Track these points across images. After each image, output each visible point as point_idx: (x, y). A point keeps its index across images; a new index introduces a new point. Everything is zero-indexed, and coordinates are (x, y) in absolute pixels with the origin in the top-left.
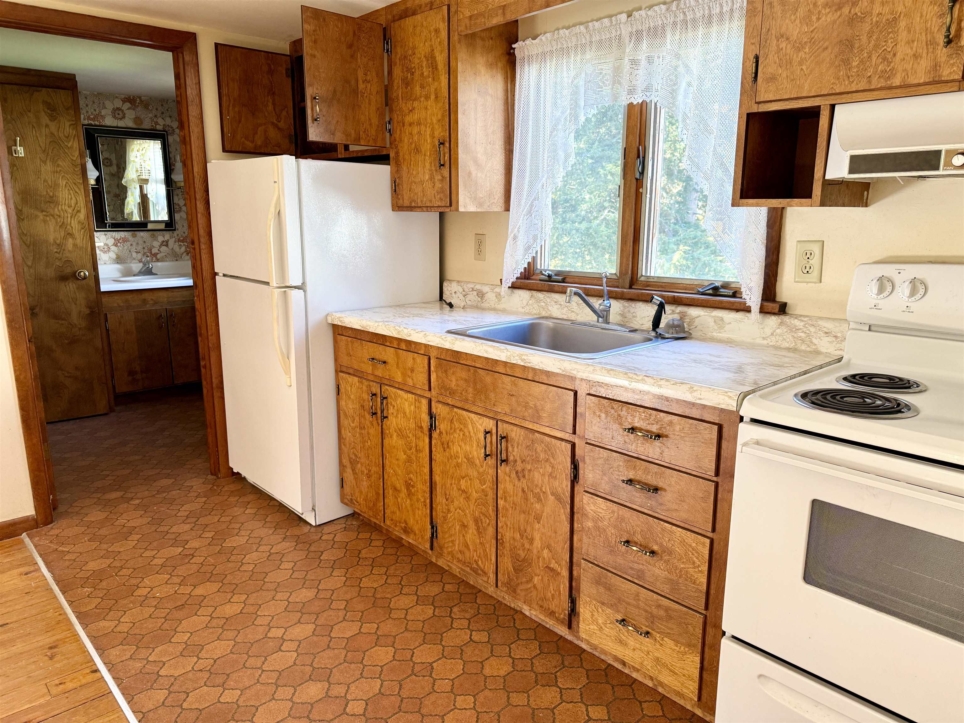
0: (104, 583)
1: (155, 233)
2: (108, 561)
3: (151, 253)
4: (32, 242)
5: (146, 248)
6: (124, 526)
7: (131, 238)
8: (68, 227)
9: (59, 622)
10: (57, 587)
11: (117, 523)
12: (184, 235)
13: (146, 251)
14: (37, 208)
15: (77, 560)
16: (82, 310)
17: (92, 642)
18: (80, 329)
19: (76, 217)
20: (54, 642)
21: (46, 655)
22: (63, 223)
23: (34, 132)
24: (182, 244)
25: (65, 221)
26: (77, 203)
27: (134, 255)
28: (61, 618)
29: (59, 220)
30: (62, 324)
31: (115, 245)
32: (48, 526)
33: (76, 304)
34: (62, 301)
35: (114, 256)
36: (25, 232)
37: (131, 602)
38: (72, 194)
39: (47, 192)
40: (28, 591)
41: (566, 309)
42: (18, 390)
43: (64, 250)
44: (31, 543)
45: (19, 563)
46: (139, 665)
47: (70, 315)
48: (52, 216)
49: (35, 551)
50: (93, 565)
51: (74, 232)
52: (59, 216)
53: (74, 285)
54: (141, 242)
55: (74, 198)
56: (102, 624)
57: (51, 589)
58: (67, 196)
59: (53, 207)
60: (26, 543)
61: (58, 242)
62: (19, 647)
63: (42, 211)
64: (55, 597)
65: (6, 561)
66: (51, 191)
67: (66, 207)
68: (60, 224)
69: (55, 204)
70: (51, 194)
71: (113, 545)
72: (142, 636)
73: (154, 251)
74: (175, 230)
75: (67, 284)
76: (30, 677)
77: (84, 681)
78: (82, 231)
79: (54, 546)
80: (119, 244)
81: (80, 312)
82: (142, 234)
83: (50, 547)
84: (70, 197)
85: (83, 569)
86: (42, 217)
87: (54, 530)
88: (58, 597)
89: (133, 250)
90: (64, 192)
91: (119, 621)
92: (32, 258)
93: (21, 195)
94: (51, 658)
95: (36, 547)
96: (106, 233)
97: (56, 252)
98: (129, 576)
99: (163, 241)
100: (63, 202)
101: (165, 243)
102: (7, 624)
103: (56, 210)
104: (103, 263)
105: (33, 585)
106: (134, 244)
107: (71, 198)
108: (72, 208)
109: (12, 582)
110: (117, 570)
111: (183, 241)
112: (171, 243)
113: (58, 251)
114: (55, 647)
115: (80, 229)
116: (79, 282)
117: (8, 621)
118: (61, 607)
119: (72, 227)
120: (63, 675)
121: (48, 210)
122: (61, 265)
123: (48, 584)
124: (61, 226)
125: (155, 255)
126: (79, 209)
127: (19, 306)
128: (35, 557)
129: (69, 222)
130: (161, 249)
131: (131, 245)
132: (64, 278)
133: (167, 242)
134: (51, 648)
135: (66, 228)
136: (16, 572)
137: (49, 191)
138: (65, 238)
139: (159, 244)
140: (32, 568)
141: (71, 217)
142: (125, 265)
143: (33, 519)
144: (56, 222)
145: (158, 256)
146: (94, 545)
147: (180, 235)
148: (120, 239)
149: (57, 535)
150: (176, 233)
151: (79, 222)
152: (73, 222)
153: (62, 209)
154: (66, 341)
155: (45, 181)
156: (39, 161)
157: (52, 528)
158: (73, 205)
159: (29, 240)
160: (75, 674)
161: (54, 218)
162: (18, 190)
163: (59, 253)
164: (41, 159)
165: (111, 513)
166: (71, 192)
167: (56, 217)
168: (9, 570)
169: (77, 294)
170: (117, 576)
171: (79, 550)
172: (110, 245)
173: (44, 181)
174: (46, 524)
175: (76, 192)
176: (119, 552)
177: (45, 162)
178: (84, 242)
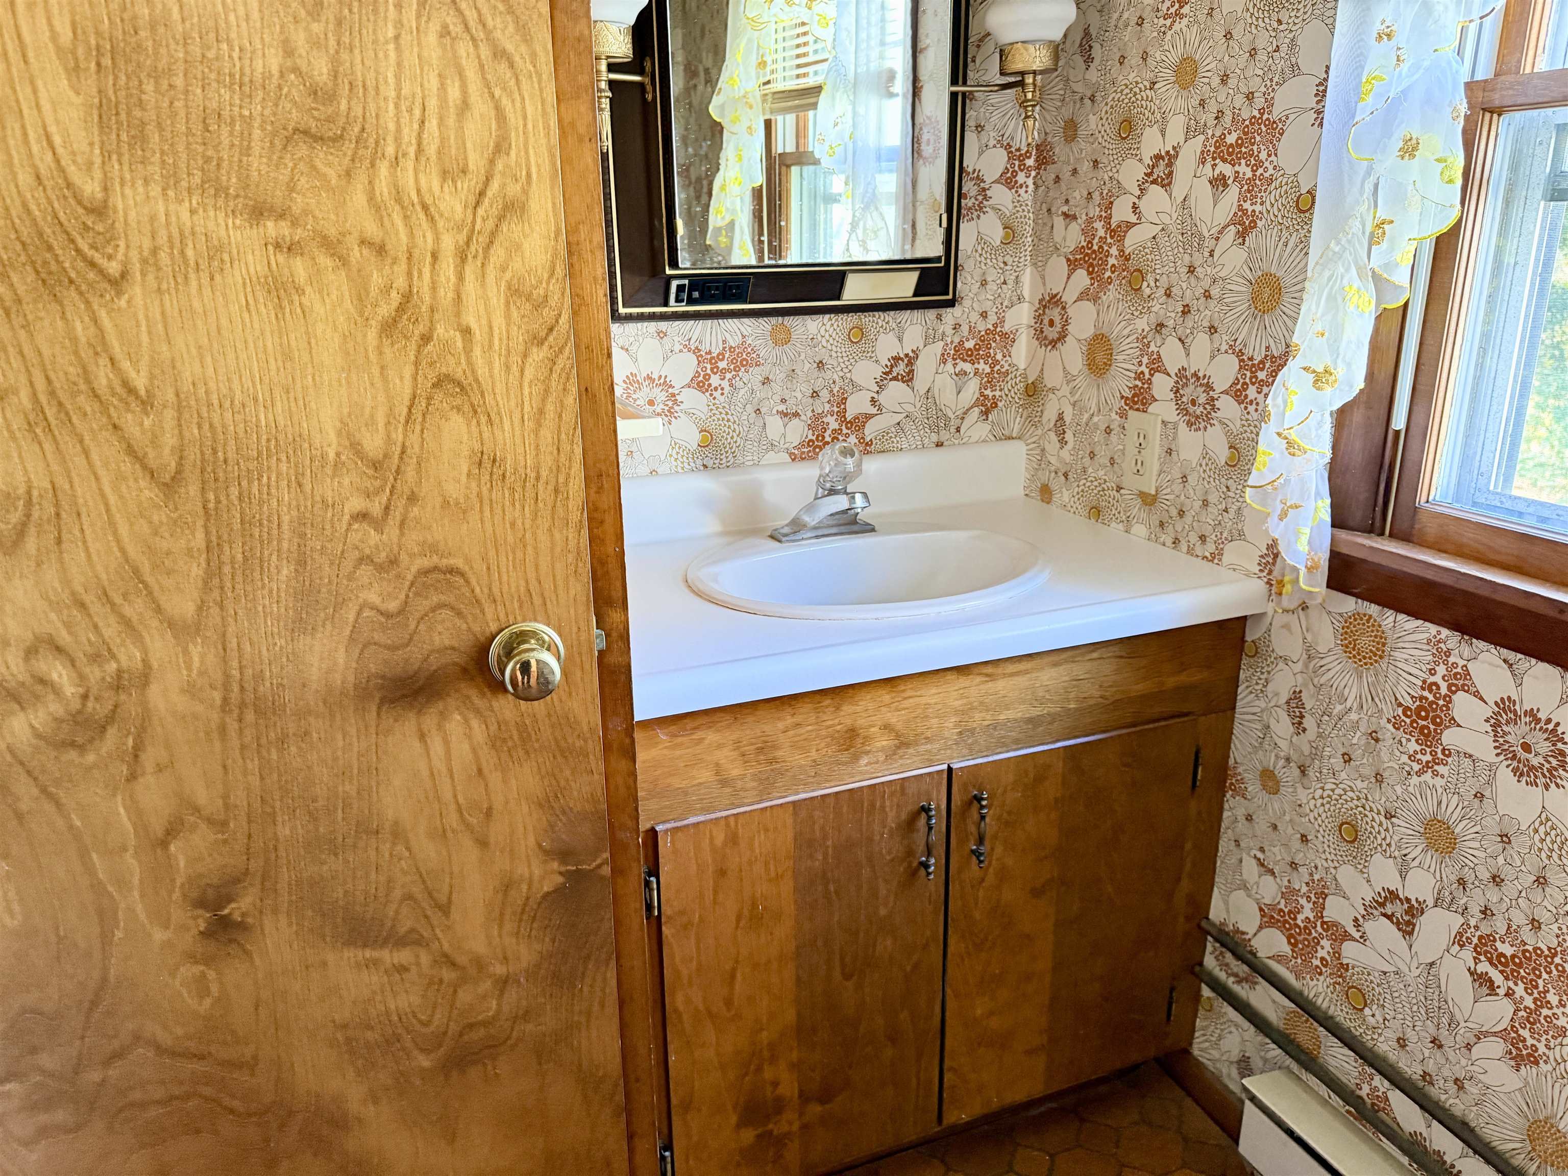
1: (866, 319)
3: (842, 414)
4: (193, 455)
5: (824, 394)
7: (766, 351)
8: (440, 330)
12: (982, 326)
13: (822, 406)
14: (221, 190)
16: (522, 870)
18: (503, 983)
19: (498, 253)
22: (407, 297)
24: (968, 367)
25: (423, 285)
26: (500, 148)
27: (775, 425)
29: (376, 280)
30: (402, 969)
31: (701, 384)
33: (483, 843)
34: (398, 834)
35: (691, 437)
36: (140, 382)
38: (471, 74)
39: (289, 52)
47: (445, 909)
48: (330, 245)
51: (482, 371)
52: (381, 250)
53: (475, 723)
54: (806, 367)
55: (480, 106)
58: (433, 83)
61: (373, 444)
66: (316, 43)
67: (431, 181)
68: (386, 310)
69: (349, 147)
70: (321, 69)
73: (857, 405)
74: (951, 304)
75: (430, 721)
78: (538, 355)
80: (715, 380)
81: (507, 886)
82: (813, 325)
84: (454, 93)
89: (773, 405)
90: (411, 58)
92: (197, 571)
93: (90, 84)
96: (663, 325)
97: (362, 516)
99: (897, 359)
100: (409, 134)
101: (901, 368)
103: (359, 199)
104: (644, 470)
106: (778, 375)
107: (465, 106)
108: (467, 186)
111: (971, 356)
112: (925, 367)
113: (376, 509)
115: (519, 338)
119: (467, 332)
121: (299, 203)
122: (392, 606)
124: (389, 327)
125: (858, 423)
126: (514, 189)
129: (446, 295)
130: (882, 399)
131: (766, 381)
133: (911, 360)
135: (426, 339)
137: (300, 39)
139: (878, 371)
141: (462, 257)
142: (735, 478)
144: (360, 298)
145: (870, 430)
147: (965, 329)
148: (721, 356)
150: (950, 315)
151: (515, 292)
152: (470, 286)
154: (425, 1062)
158: (476, 161)
159: (169, 440)
161: (344, 261)
162: (66, 35)
163: (379, 525)
166: (464, 49)
167: (356, 254)
169: (495, 779)
172: (678, 384)
175: (499, 54)
178: (547, 434)
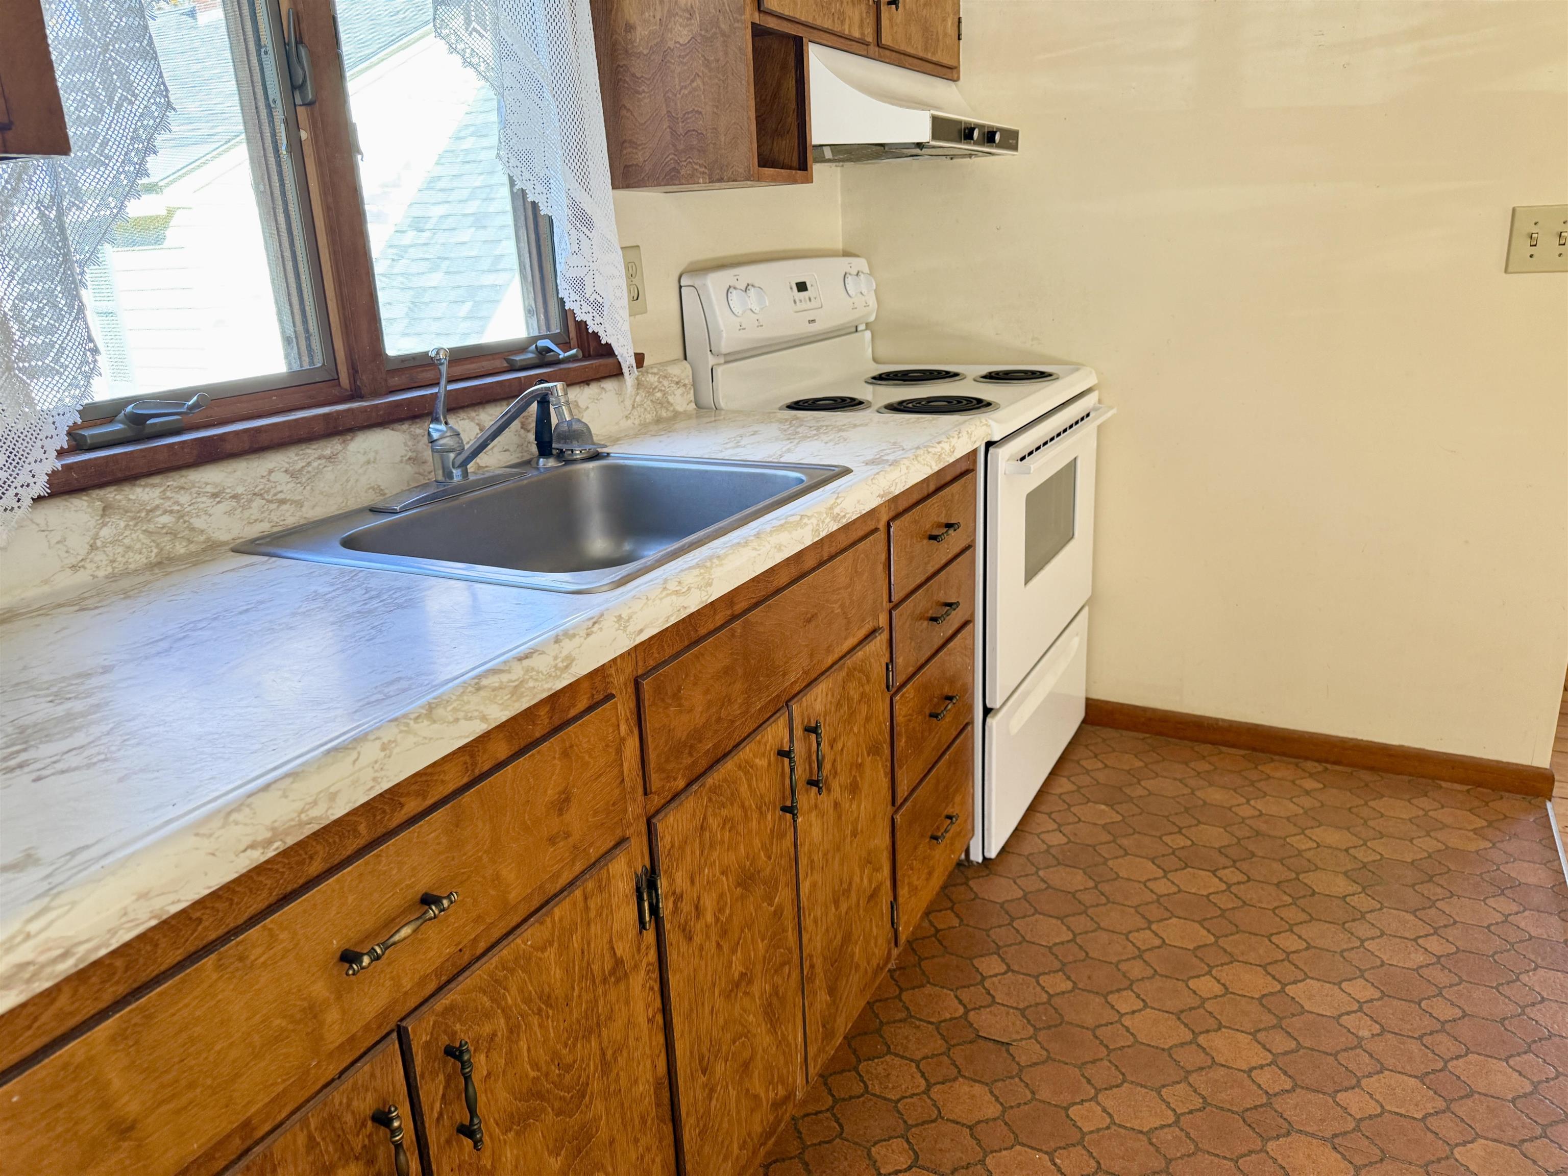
41: (258, 503)
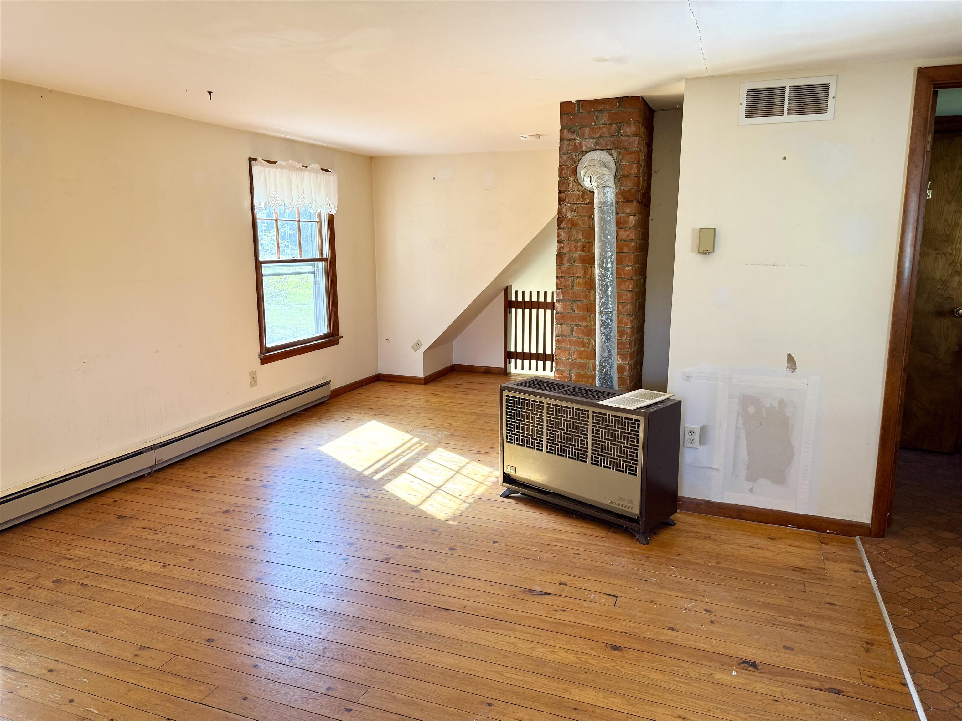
0: (924, 612)
2: (932, 595)
6: (953, 568)
9: (877, 625)
10: (880, 595)
11: (946, 562)
15: (901, 579)
17: (905, 658)
20: (871, 640)
21: (863, 647)
23: (946, 176)
28: (880, 622)
32: (880, 539)
37: (949, 643)
40: (854, 586)
42: (884, 411)
43: (948, 287)
44: (862, 547)
45: (851, 560)
46: (949, 704)
49: (865, 555)
50: (915, 591)
56: (917, 647)
57: (875, 594)
59: (947, 245)
60: (858, 545)
62: (841, 628)
63: (935, 249)
64: (877, 602)
65: (840, 553)
71: (938, 581)
72: (956, 680)
76: (848, 657)
77: (892, 687)
79: (882, 558)
83: (879, 558)
85: (906, 590)
86: (933, 256)
87: (885, 544)
88: (880, 604)
91: (934, 653)
94: (867, 651)
95: (866, 552)
98: (951, 618)
102: (835, 604)
105: (859, 583)
109: (843, 573)
110: (939, 607)
114: (872, 644)
116: (955, 319)
117: (836, 603)
118: (881, 614)
120: (875, 671)
123: (872, 588)
127: (904, 338)
128: (865, 562)
132: (940, 314)
134: (867, 643)
136: (846, 565)
138: (952, 276)
140: (860, 569)
143: (869, 528)
146: (920, 573)
149: (886, 550)
153: (956, 248)
155: (946, 220)
156: (944, 201)
157: (882, 542)
160: (886, 677)
164: (946, 200)
165: (941, 550)
168: (842, 561)
170: (938, 611)
171: (906, 572)
173: (944, 221)
174: (878, 536)
176: (944, 591)
177: (949, 203)
